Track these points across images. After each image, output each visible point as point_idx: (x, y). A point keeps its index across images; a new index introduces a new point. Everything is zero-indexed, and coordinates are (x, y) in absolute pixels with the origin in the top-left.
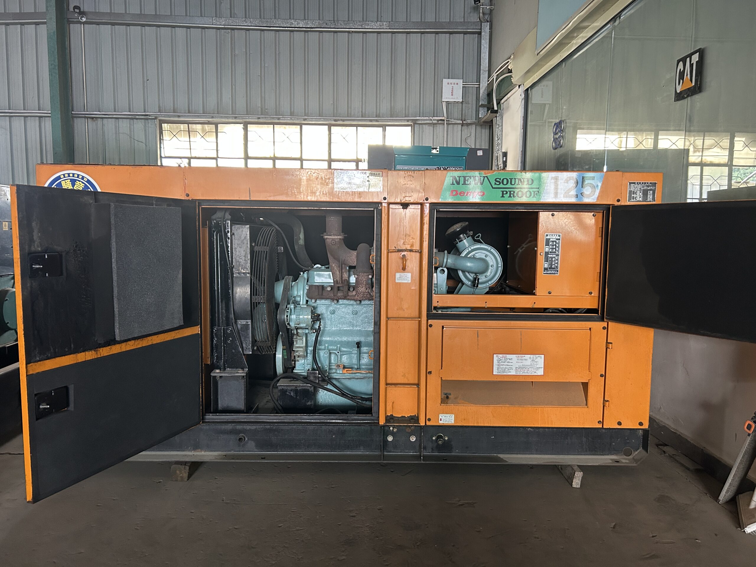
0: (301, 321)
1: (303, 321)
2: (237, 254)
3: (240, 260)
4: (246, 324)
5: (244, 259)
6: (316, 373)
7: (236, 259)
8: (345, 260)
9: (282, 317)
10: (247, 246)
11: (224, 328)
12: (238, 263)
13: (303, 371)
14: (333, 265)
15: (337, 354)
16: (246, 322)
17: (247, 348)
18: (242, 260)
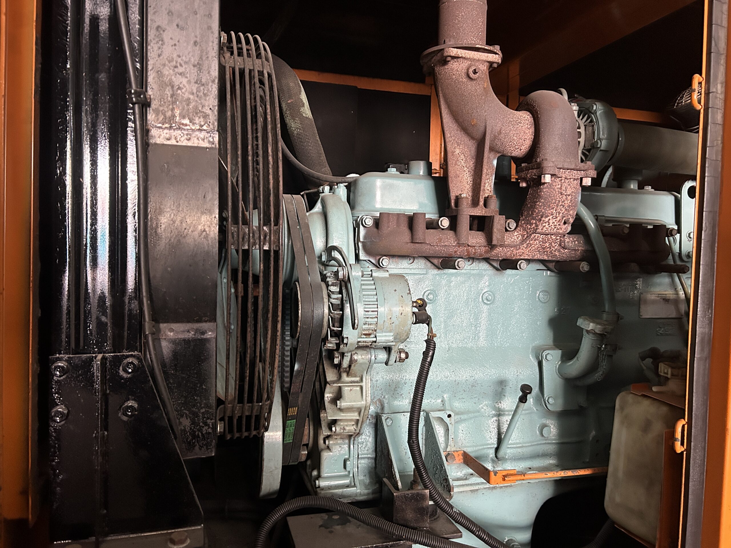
0: (380, 322)
1: (387, 324)
2: (165, 55)
3: (178, 80)
4: (195, 340)
5: (193, 79)
6: (423, 497)
7: (160, 74)
8: (500, 133)
9: (317, 312)
10: (210, 28)
11: (104, 359)
12: (168, 92)
13: (347, 481)
14: (457, 151)
15: (447, 420)
16: (197, 331)
17: (194, 436)
18: (184, 81)
